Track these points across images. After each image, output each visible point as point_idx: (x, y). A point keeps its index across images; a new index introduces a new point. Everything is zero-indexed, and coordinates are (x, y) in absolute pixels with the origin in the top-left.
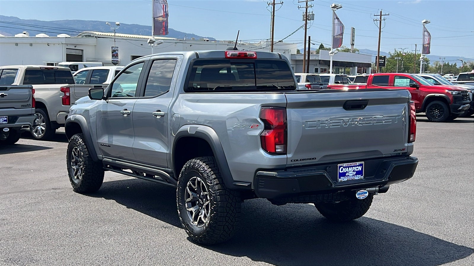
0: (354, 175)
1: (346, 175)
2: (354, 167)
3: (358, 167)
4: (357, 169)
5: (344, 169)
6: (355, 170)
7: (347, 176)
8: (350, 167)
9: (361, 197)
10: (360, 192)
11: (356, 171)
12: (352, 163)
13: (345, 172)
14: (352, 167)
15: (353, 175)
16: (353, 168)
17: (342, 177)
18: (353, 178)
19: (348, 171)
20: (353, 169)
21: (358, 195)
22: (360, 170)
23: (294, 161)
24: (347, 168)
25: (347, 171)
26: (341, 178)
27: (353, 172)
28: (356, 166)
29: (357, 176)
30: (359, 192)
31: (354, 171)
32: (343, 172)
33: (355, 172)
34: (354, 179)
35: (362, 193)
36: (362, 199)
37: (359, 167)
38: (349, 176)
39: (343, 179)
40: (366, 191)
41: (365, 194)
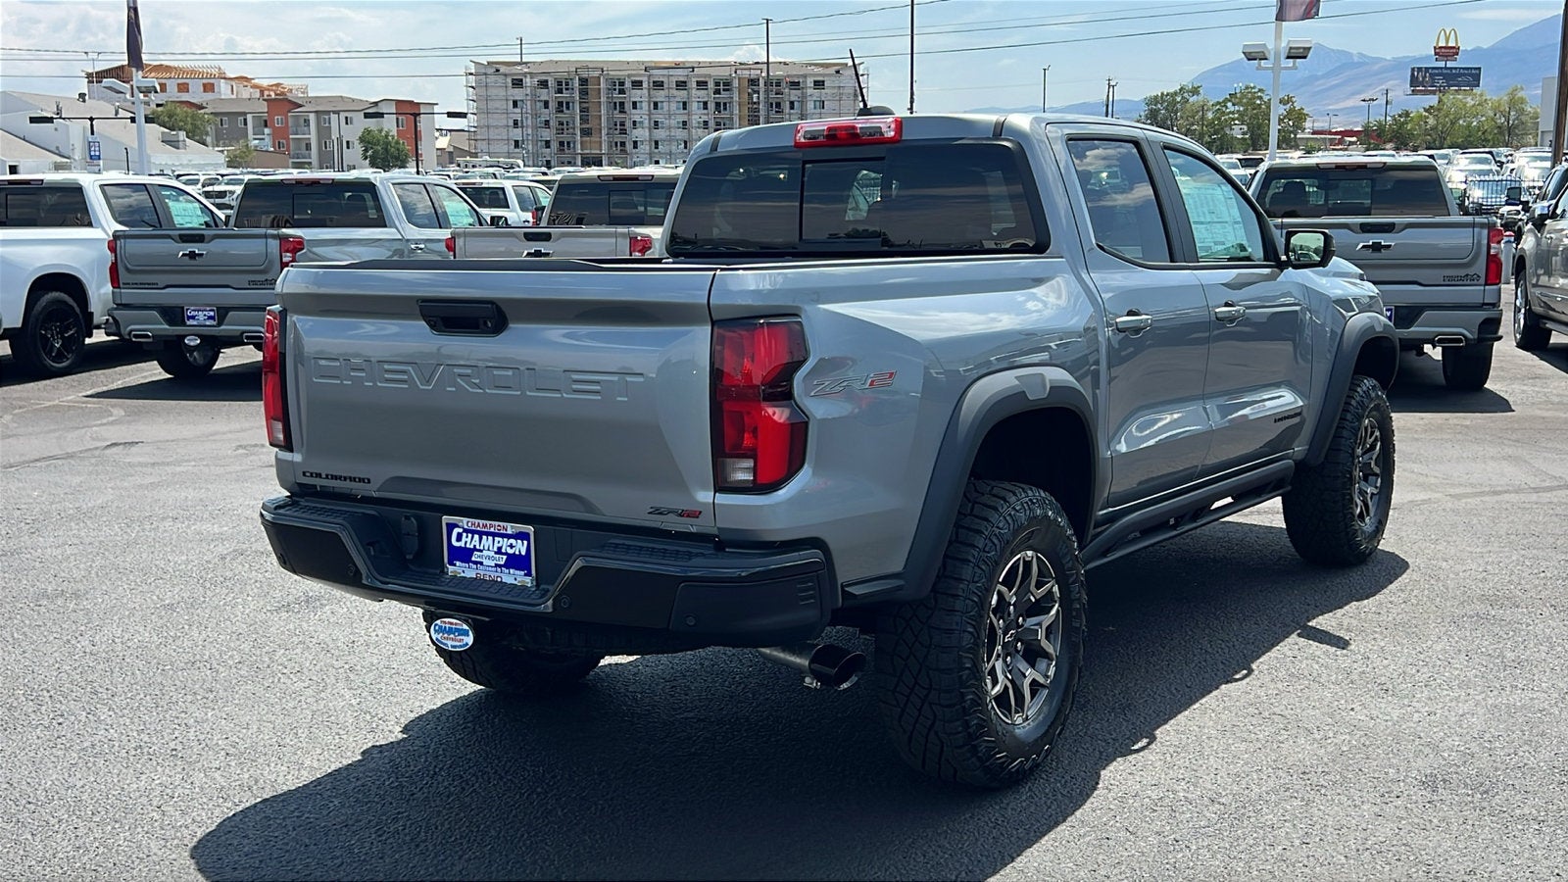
0: (500, 566)
1: (473, 559)
2: (500, 539)
3: (512, 541)
4: (511, 546)
5: (464, 535)
6: (503, 551)
7: (476, 563)
8: (488, 534)
9: (450, 643)
10: (445, 622)
11: (506, 554)
12: (488, 523)
13: (468, 546)
14: (494, 535)
15: (497, 565)
16: (497, 539)
17: (458, 563)
18: (497, 574)
19: (478, 547)
20: (496, 545)
21: (436, 631)
22: (523, 553)
23: (312, 476)
24: (476, 537)
25: (475, 546)
26: (455, 565)
27: (496, 553)
28: (509, 537)
29: (512, 571)
30: (438, 622)
31: (499, 551)
32: (463, 545)
33: (505, 557)
34: (499, 579)
37: (519, 541)
38: (481, 563)
39: (463, 572)
40: (465, 627)
41: (461, 637)
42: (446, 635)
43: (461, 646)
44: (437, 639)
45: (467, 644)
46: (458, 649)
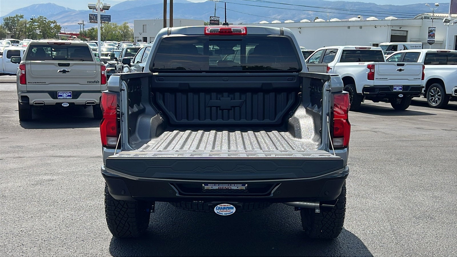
9: (224, 213)
10: (222, 206)
18: (228, 187)
21: (216, 209)
26: (208, 185)
29: (236, 185)
30: (219, 206)
34: (230, 188)
35: (224, 208)
36: (224, 215)
39: (212, 187)
40: (232, 206)
41: (230, 210)
42: (222, 210)
43: (229, 213)
44: (217, 212)
45: (233, 212)
46: (228, 215)
